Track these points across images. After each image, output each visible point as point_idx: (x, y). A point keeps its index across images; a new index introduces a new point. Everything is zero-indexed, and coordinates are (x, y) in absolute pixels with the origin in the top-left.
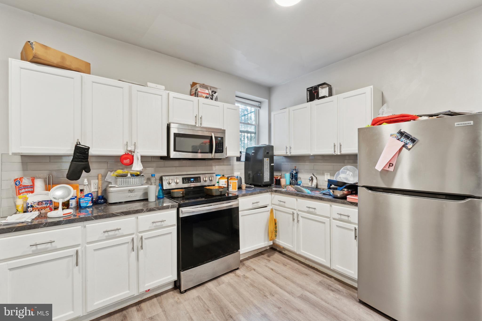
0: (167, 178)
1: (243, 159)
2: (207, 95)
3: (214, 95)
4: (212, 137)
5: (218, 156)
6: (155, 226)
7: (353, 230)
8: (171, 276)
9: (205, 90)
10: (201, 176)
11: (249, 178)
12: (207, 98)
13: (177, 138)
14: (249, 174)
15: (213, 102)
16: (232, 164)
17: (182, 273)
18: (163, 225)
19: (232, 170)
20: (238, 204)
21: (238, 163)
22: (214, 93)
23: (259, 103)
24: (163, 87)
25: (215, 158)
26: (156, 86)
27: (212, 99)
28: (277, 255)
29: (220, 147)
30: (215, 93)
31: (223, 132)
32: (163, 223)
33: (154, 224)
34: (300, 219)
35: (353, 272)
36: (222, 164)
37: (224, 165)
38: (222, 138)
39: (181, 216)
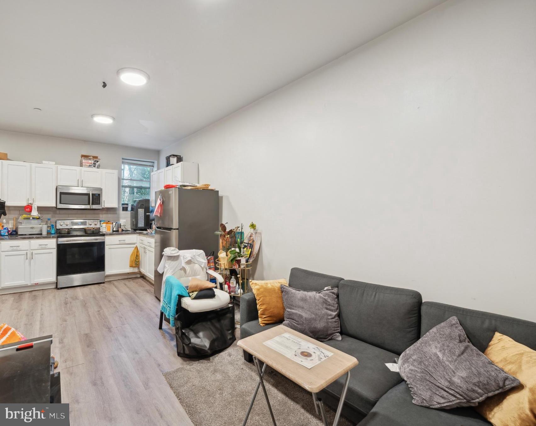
0: (60, 221)
1: (129, 209)
2: (90, 164)
3: (97, 163)
4: (89, 194)
5: (95, 207)
6: (41, 248)
8: (52, 279)
9: (88, 160)
10: (87, 221)
11: (133, 225)
12: (90, 166)
13: (62, 196)
14: (133, 222)
15: (95, 169)
16: (118, 213)
17: (58, 277)
18: (46, 247)
19: (118, 218)
20: (104, 239)
21: (124, 212)
22: (96, 162)
23: (153, 163)
24: (54, 163)
25: (93, 208)
26: (49, 163)
27: (94, 166)
29: (97, 201)
30: (98, 162)
31: (101, 190)
33: (41, 246)
34: (147, 252)
35: (152, 276)
36: (109, 213)
38: (99, 195)
39: (59, 243)
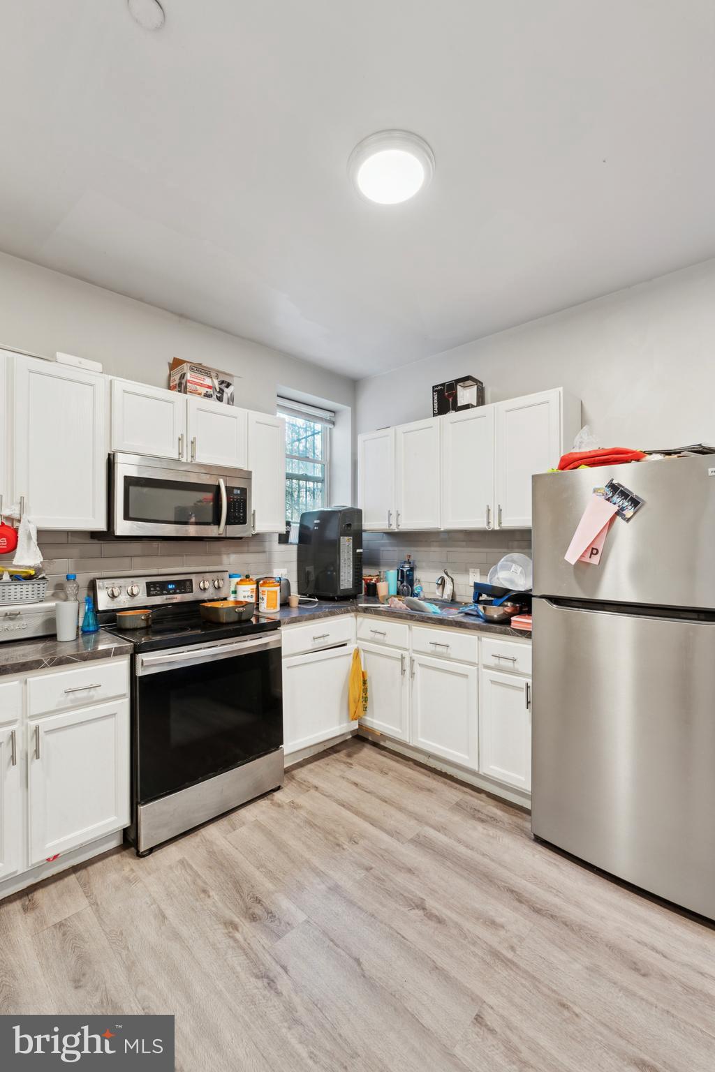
0: (107, 583)
1: (294, 537)
2: (209, 390)
3: (226, 390)
4: (218, 487)
5: (235, 530)
6: (72, 701)
7: (523, 688)
8: (113, 818)
9: (203, 377)
10: (193, 577)
11: (308, 582)
12: (207, 396)
13: (132, 489)
14: (308, 573)
15: (222, 407)
16: (267, 549)
17: (141, 808)
18: (93, 696)
19: (269, 564)
20: (280, 641)
21: (283, 547)
22: (224, 385)
23: (332, 414)
24: (99, 366)
25: (227, 536)
26: (80, 363)
27: (220, 399)
28: (367, 753)
29: (239, 512)
30: (228, 385)
31: (248, 476)
32: (92, 692)
33: (71, 696)
34: (417, 669)
36: (245, 549)
37: (249, 552)
38: (244, 492)
39: (140, 672)
